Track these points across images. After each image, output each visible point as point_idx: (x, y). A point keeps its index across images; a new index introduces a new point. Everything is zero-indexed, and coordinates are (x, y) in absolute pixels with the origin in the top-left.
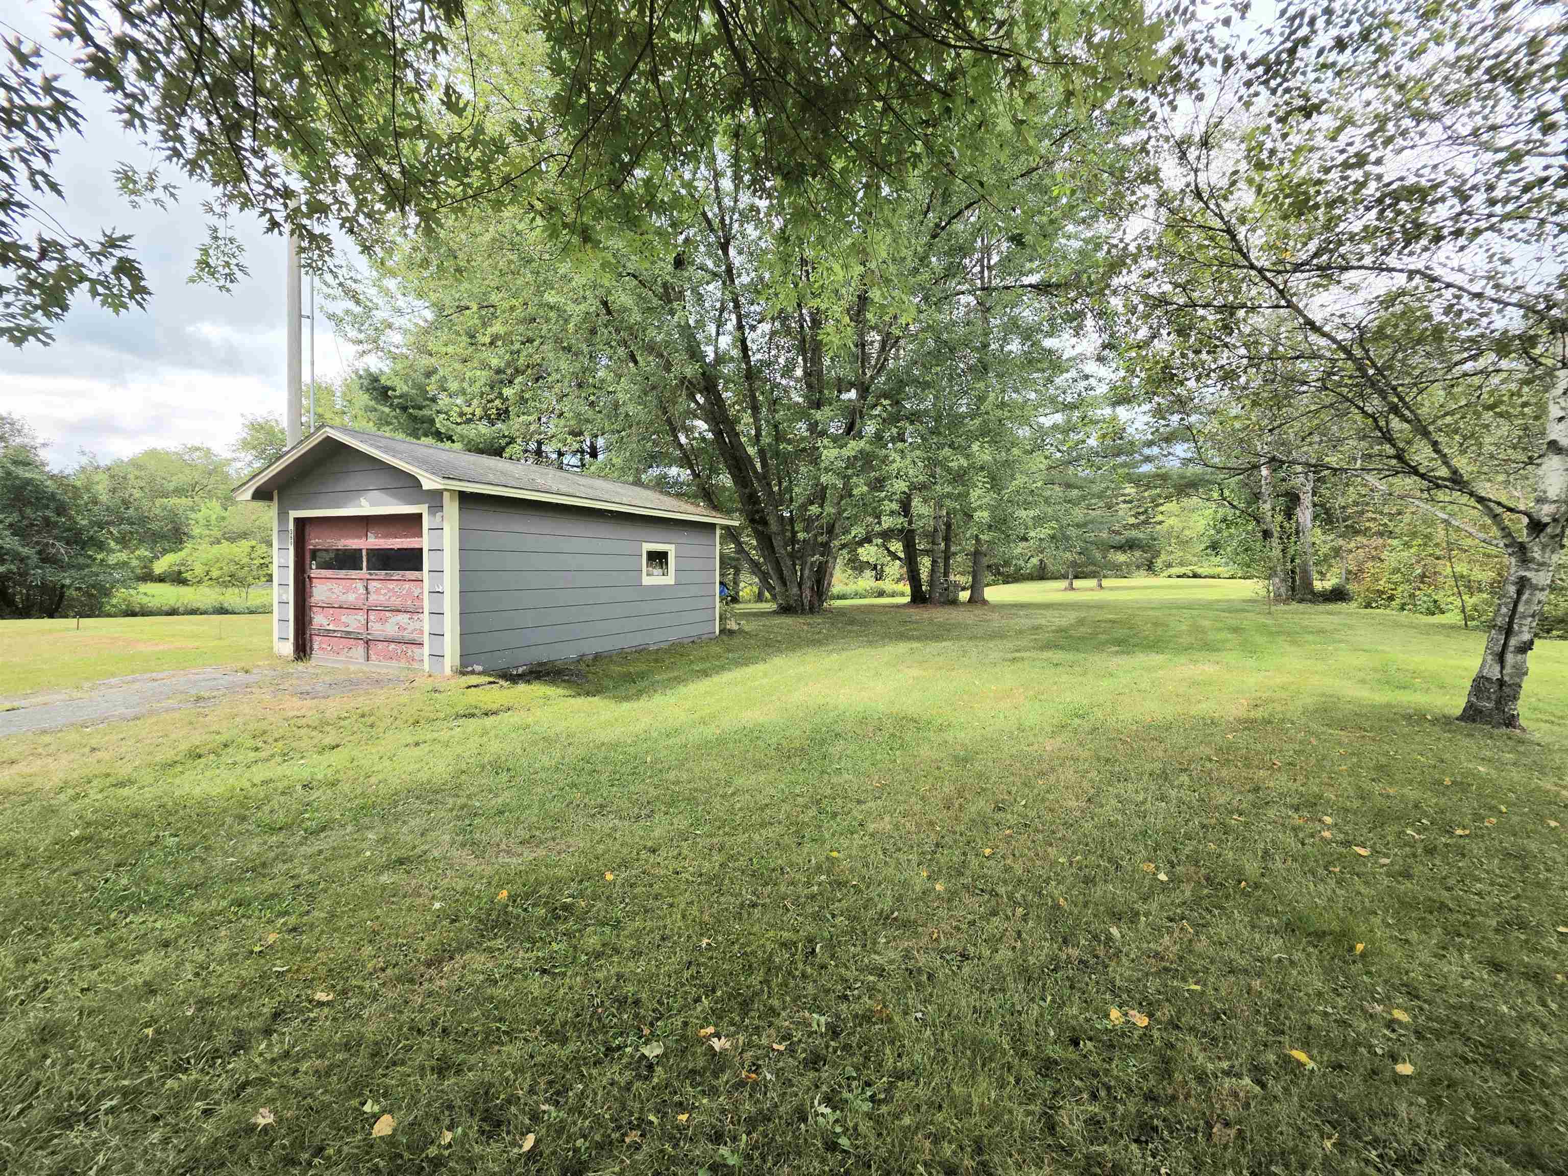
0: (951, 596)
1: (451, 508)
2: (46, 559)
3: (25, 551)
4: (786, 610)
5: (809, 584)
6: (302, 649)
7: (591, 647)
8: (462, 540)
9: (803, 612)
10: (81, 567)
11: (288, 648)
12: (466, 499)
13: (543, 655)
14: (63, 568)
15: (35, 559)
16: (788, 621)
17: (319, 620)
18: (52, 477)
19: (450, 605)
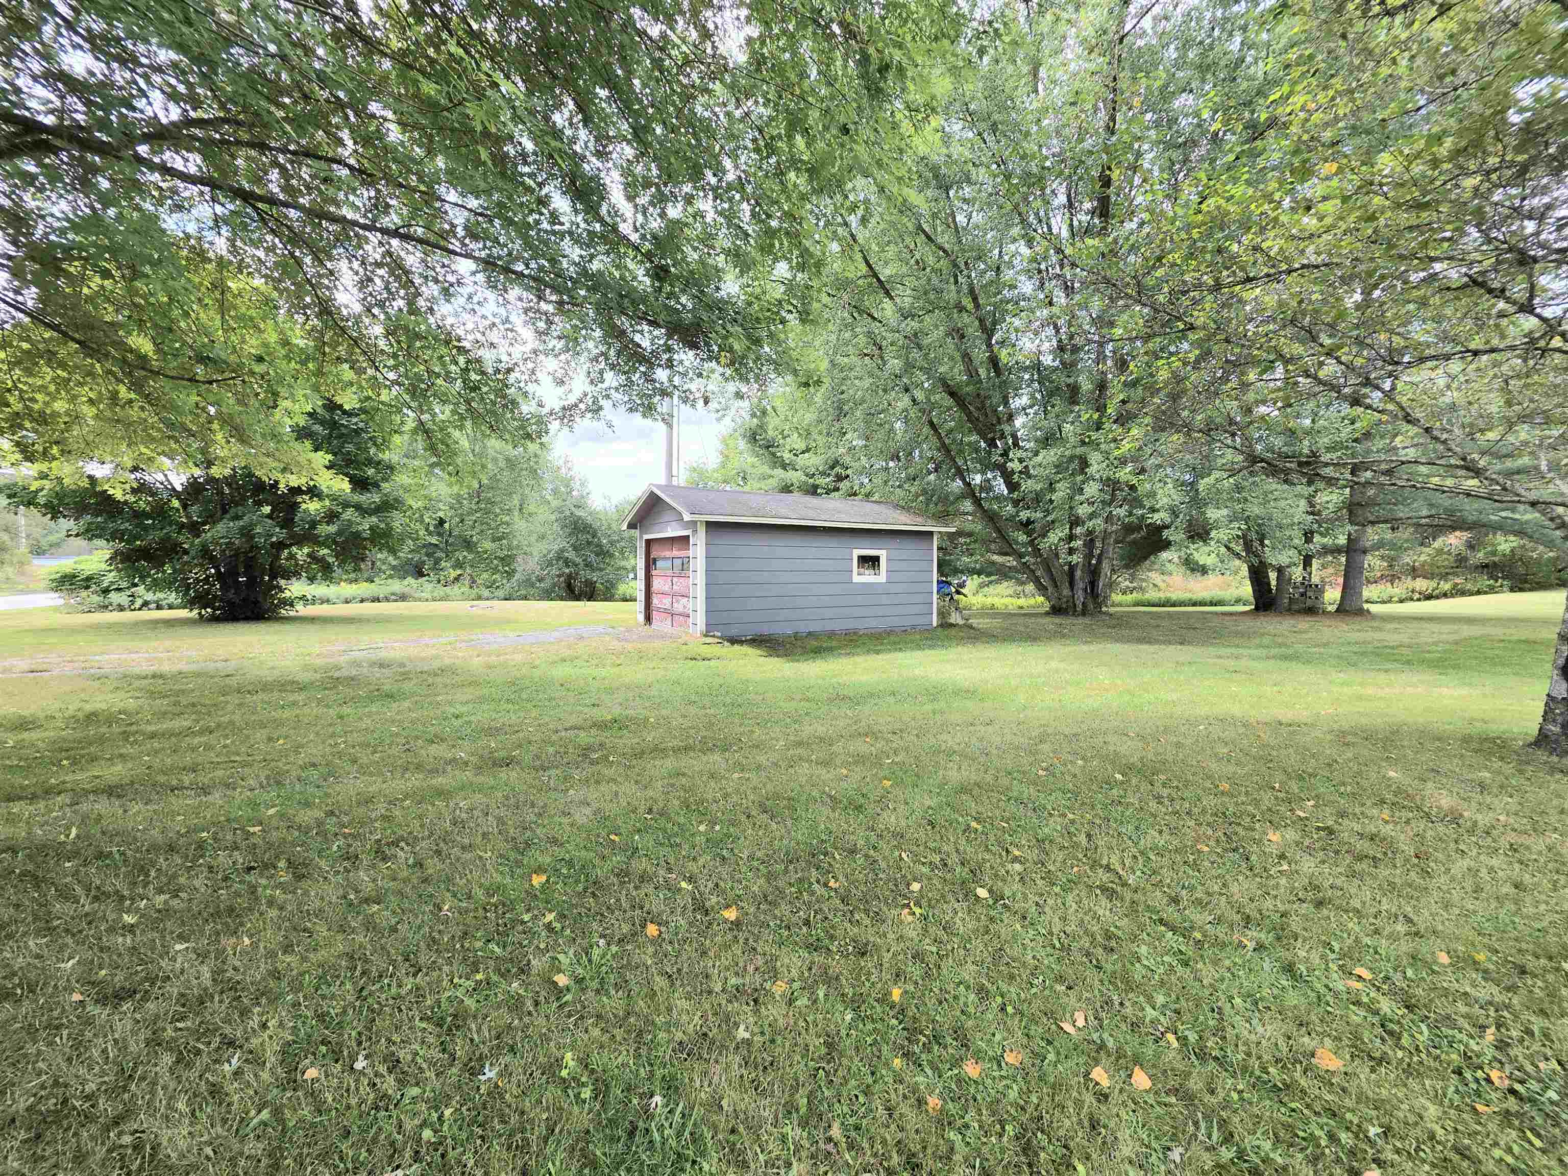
0: (1309, 603)
1: (702, 531)
2: (588, 565)
3: (578, 560)
4: (1056, 611)
5: (1081, 585)
6: (648, 619)
7: (803, 628)
8: (708, 551)
9: (1075, 614)
10: (601, 570)
11: (641, 618)
12: (709, 524)
13: (766, 630)
14: (593, 570)
15: (582, 566)
16: (1057, 620)
17: (655, 601)
18: (591, 514)
19: (700, 592)
